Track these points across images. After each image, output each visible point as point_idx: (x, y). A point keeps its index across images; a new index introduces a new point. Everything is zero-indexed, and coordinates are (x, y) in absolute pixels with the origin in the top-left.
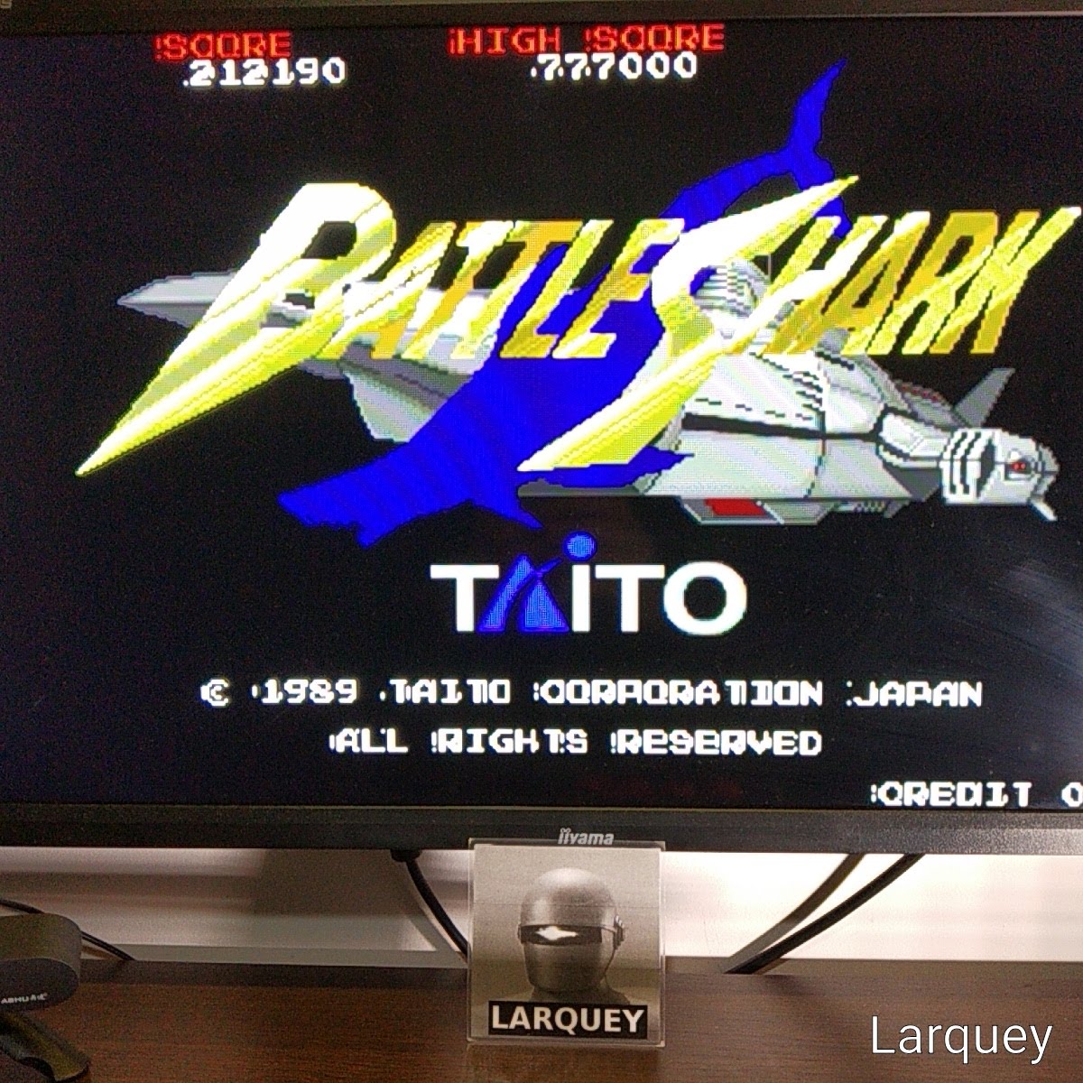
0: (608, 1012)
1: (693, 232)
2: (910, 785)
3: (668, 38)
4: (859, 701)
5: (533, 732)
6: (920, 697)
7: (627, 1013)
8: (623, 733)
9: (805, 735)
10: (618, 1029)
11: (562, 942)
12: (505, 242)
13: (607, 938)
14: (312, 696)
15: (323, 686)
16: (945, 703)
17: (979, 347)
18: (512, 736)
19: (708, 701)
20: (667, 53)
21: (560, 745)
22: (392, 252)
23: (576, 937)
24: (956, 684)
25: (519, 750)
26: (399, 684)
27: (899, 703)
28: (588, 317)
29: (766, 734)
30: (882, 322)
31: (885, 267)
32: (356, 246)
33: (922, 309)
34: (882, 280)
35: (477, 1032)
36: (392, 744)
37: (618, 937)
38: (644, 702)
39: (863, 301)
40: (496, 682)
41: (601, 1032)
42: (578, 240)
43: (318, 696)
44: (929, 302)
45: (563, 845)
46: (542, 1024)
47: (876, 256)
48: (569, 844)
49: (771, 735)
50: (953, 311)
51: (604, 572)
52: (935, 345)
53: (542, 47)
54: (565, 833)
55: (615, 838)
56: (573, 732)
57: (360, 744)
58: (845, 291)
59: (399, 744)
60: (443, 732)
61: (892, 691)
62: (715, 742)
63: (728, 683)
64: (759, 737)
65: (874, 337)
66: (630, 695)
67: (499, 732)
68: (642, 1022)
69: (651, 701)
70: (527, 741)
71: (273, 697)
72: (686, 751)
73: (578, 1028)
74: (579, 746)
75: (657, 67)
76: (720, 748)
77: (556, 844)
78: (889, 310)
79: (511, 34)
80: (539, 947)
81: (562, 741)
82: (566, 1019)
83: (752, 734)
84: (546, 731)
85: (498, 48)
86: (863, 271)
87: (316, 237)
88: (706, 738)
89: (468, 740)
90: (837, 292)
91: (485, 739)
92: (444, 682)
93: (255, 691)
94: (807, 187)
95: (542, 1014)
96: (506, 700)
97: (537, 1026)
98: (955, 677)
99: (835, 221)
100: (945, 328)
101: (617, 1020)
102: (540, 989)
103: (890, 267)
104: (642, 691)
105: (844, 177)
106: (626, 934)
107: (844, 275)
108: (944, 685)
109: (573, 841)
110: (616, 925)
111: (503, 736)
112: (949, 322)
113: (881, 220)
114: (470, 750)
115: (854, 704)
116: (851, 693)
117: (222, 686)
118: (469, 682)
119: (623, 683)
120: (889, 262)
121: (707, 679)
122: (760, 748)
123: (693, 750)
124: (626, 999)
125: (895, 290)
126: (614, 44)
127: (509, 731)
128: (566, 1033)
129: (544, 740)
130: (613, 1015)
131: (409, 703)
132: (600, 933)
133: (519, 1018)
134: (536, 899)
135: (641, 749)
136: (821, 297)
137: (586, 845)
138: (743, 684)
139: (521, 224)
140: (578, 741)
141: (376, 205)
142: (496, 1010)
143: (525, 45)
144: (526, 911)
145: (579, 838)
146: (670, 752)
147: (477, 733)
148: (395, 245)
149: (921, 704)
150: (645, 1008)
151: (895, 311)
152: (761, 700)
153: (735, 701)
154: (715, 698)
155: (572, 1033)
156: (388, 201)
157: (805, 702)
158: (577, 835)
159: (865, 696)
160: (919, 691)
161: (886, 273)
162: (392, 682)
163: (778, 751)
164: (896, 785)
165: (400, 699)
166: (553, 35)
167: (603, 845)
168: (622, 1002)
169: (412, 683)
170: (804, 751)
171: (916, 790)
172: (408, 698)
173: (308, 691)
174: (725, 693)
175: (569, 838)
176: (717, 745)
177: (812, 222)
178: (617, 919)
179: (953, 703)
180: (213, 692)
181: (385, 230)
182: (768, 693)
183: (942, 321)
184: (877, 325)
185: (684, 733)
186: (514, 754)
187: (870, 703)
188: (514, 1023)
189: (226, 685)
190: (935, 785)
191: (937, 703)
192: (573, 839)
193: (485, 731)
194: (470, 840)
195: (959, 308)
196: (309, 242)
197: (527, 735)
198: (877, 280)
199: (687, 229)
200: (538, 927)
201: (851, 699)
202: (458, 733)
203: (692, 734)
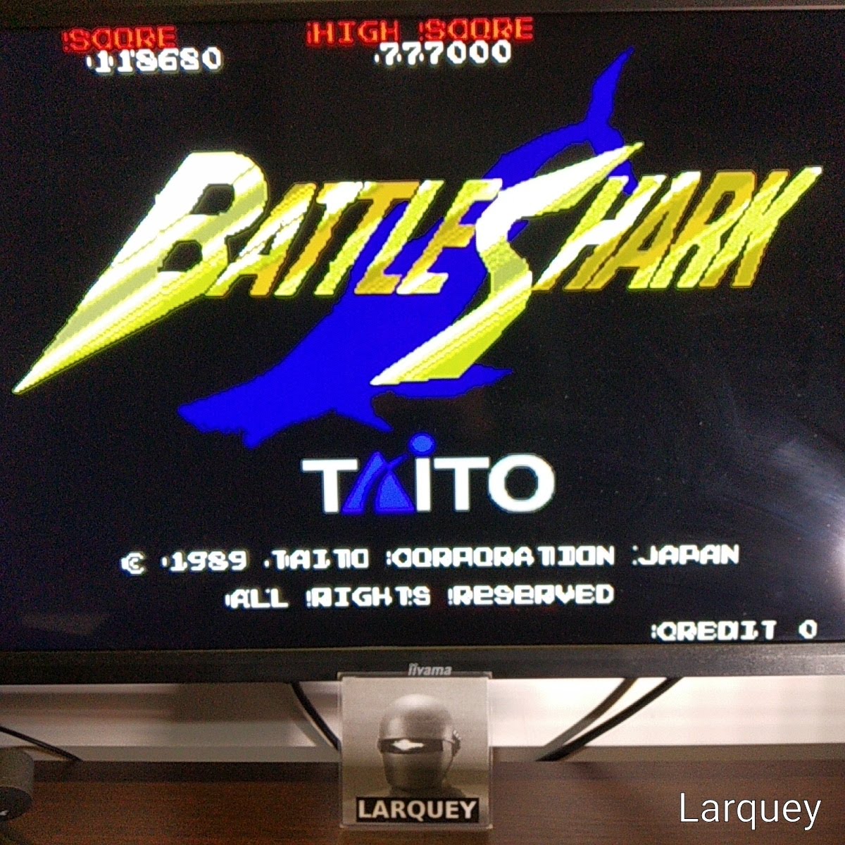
0: (449, 804)
1: (510, 190)
2: (682, 624)
3: (487, 29)
4: (643, 561)
5: (387, 590)
6: (690, 557)
7: (463, 804)
8: (458, 589)
9: (600, 588)
10: (456, 816)
11: (412, 751)
12: (356, 200)
13: (447, 747)
14: (210, 565)
15: (219, 557)
16: (710, 562)
17: (740, 281)
18: (370, 593)
19: (524, 563)
20: (487, 41)
21: (409, 599)
22: (264, 208)
23: (424, 747)
24: (718, 546)
25: (377, 603)
26: (280, 554)
27: (674, 562)
28: (425, 260)
29: (570, 587)
30: (662, 262)
31: (664, 217)
32: (234, 203)
33: (693, 251)
34: (662, 228)
35: (347, 821)
36: (276, 601)
37: (456, 745)
38: (474, 565)
39: (647, 244)
40: (357, 551)
41: (443, 819)
42: (416, 197)
43: (215, 565)
44: (699, 245)
45: (411, 676)
46: (398, 814)
47: (657, 208)
48: (417, 676)
49: (574, 588)
50: (718, 253)
51: (442, 463)
52: (704, 280)
53: (384, 37)
54: (413, 667)
55: (453, 670)
56: (418, 589)
57: (249, 601)
58: (632, 237)
59: (281, 600)
60: (316, 591)
61: (669, 553)
62: (530, 595)
63: (540, 549)
64: (565, 590)
65: (655, 274)
66: (464, 560)
67: (360, 590)
68: (475, 811)
69: (480, 564)
70: (382, 596)
71: (179, 566)
72: (508, 602)
73: (426, 816)
74: (423, 599)
75: (479, 52)
76: (534, 599)
77: (406, 676)
78: (667, 252)
79: (358, 26)
80: (394, 756)
81: (410, 596)
82: (416, 809)
83: (559, 587)
84: (397, 589)
85: (347, 38)
86: (646, 221)
87: (202, 196)
88: (524, 591)
89: (336, 597)
90: (625, 238)
91: (349, 596)
92: (315, 552)
93: (165, 562)
94: (601, 152)
95: (398, 806)
96: (366, 565)
97: (394, 815)
98: (717, 541)
99: (624, 180)
100: (712, 266)
101: (456, 809)
102: (395, 788)
103: (668, 217)
104: (474, 556)
105: (632, 143)
106: (462, 744)
107: (631, 224)
108: (709, 547)
109: (420, 673)
110: (454, 738)
111: (363, 593)
112: (715, 261)
113: (660, 178)
114: (337, 604)
115: (639, 564)
116: (636, 555)
117: (138, 558)
118: (336, 551)
119: (457, 550)
120: (667, 213)
121: (523, 545)
122: (565, 599)
123: (513, 601)
124: (461, 793)
125: (672, 236)
126: (442, 34)
127: (368, 589)
128: (415, 820)
129: (396, 596)
130: (453, 806)
131: (288, 569)
132: (441, 744)
133: (380, 809)
134: (391, 719)
135: (472, 601)
136: (612, 242)
137: (430, 676)
138: (552, 549)
139: (369, 185)
140: (422, 596)
141: (250, 169)
142: (362, 804)
143: (370, 36)
144: (384, 728)
145: (424, 671)
146: (495, 604)
147: (343, 591)
148: (266, 202)
149: (691, 562)
150: (477, 800)
151: (672, 253)
152: (566, 562)
153: (545, 562)
154: (530, 560)
155: (421, 820)
156: (259, 166)
157: (601, 563)
158: (423, 668)
159: (647, 557)
160: (689, 552)
161: (665, 222)
162: (274, 552)
163: (580, 601)
164: (671, 624)
165: (281, 566)
166: (393, 27)
167: (443, 676)
168: (458, 797)
169: (290, 553)
170: (600, 600)
171: (687, 628)
172: (287, 565)
173: (207, 561)
174: (538, 556)
175: (417, 671)
176: (532, 597)
177: (605, 181)
178: (455, 732)
179: (716, 562)
180: (132, 563)
181: (259, 190)
182: (572, 556)
183: (709, 260)
184: (657, 264)
185: (506, 588)
186: (372, 608)
187: (651, 562)
188: (376, 813)
189: (142, 557)
190: (702, 624)
191: (704, 562)
192: (420, 671)
193: (349, 589)
194: (339, 674)
195: (724, 250)
196: (196, 201)
197: (382, 592)
198: (658, 228)
199: (504, 187)
200: (393, 741)
201: (636, 559)
202: (327, 591)
203: (512, 589)
